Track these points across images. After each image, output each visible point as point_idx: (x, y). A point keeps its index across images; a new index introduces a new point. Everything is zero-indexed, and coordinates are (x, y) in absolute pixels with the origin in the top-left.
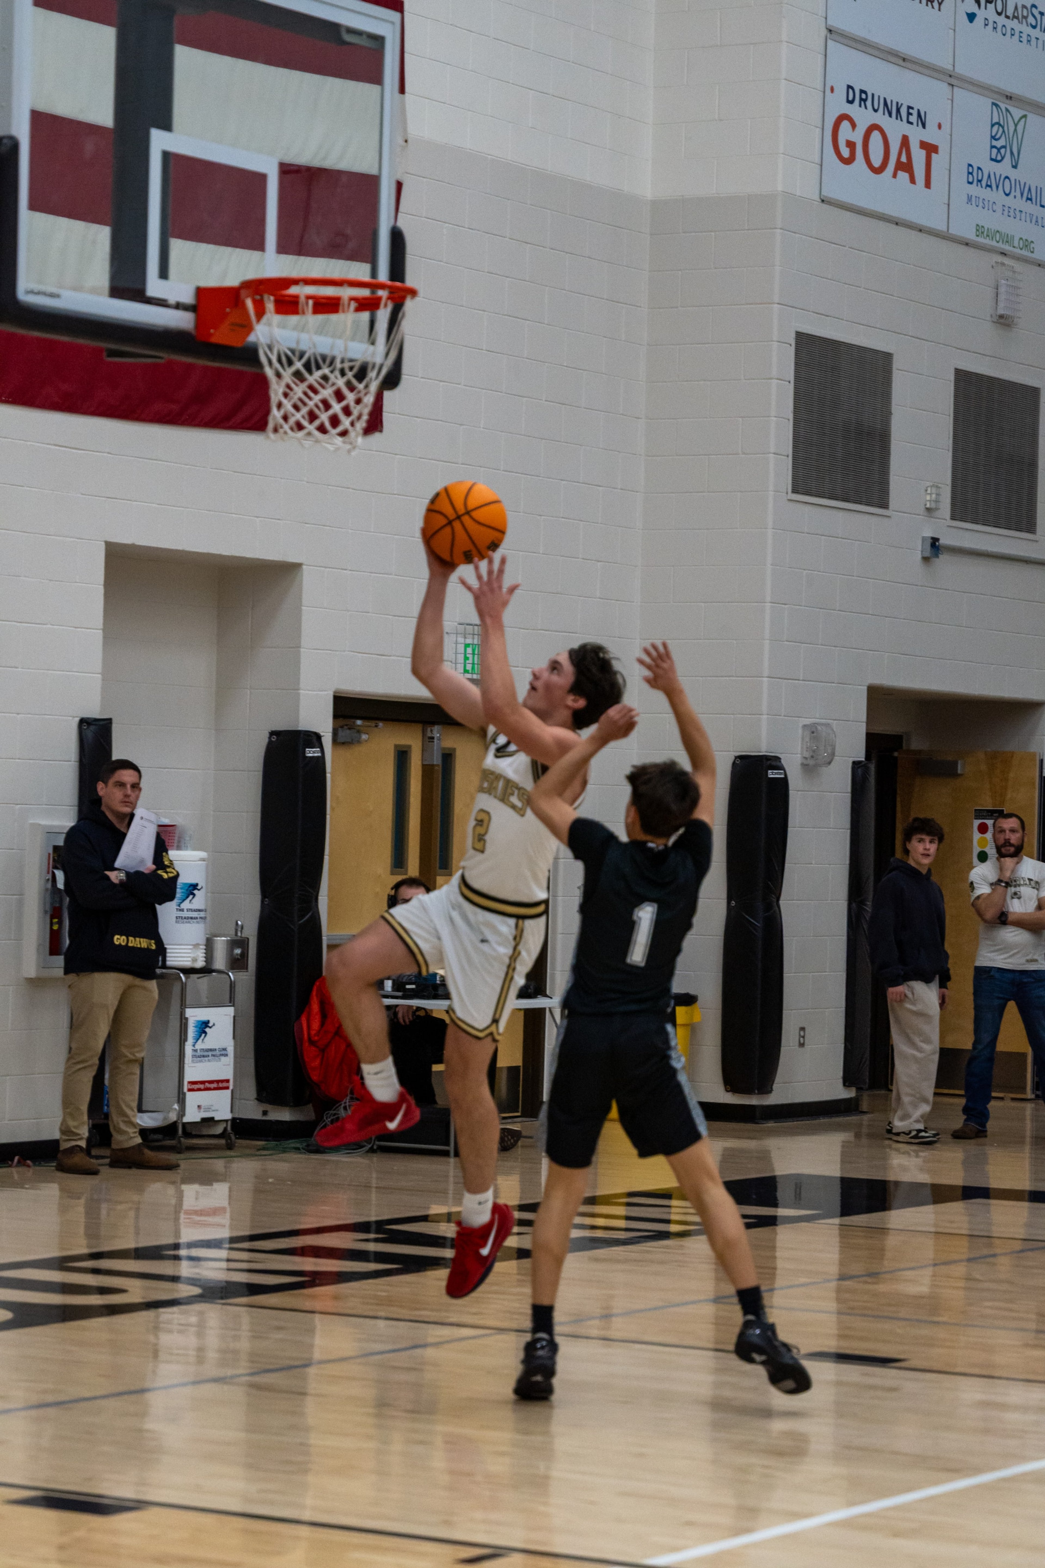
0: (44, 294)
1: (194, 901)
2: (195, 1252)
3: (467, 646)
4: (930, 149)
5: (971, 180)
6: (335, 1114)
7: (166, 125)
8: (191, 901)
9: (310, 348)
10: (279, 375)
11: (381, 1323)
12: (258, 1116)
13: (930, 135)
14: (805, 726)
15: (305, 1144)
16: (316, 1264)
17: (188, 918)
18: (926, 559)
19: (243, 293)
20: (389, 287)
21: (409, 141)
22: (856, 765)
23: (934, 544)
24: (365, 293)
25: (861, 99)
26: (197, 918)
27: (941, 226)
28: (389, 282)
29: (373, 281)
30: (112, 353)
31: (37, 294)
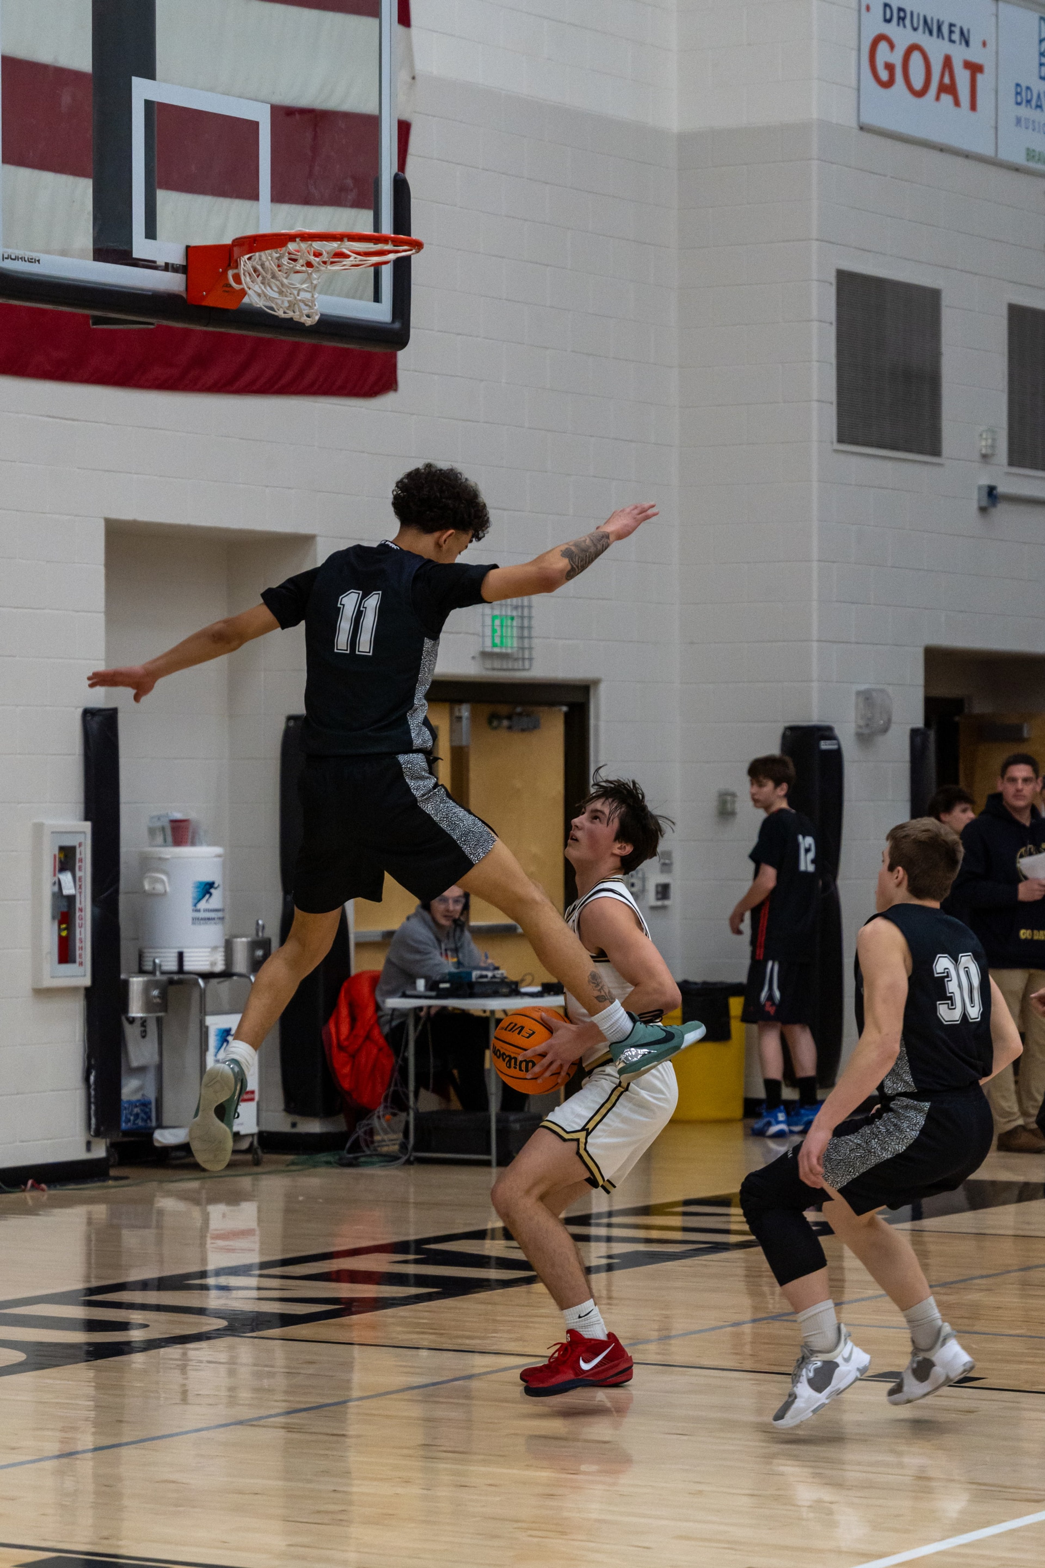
0: (23, 259)
1: (211, 900)
2: (223, 1280)
3: (493, 618)
4: (975, 69)
5: (1019, 100)
6: (368, 1125)
7: (150, 74)
8: (207, 900)
11: (424, 1353)
12: (285, 1128)
13: (974, 54)
14: (859, 693)
15: (337, 1157)
16: (351, 1290)
17: (204, 919)
18: (983, 510)
19: (237, 250)
20: (393, 241)
21: (417, 77)
22: (914, 732)
23: (991, 492)
25: (899, 18)
26: (214, 919)
27: (987, 150)
28: (392, 235)
29: (376, 234)
30: (98, 320)
31: (14, 259)
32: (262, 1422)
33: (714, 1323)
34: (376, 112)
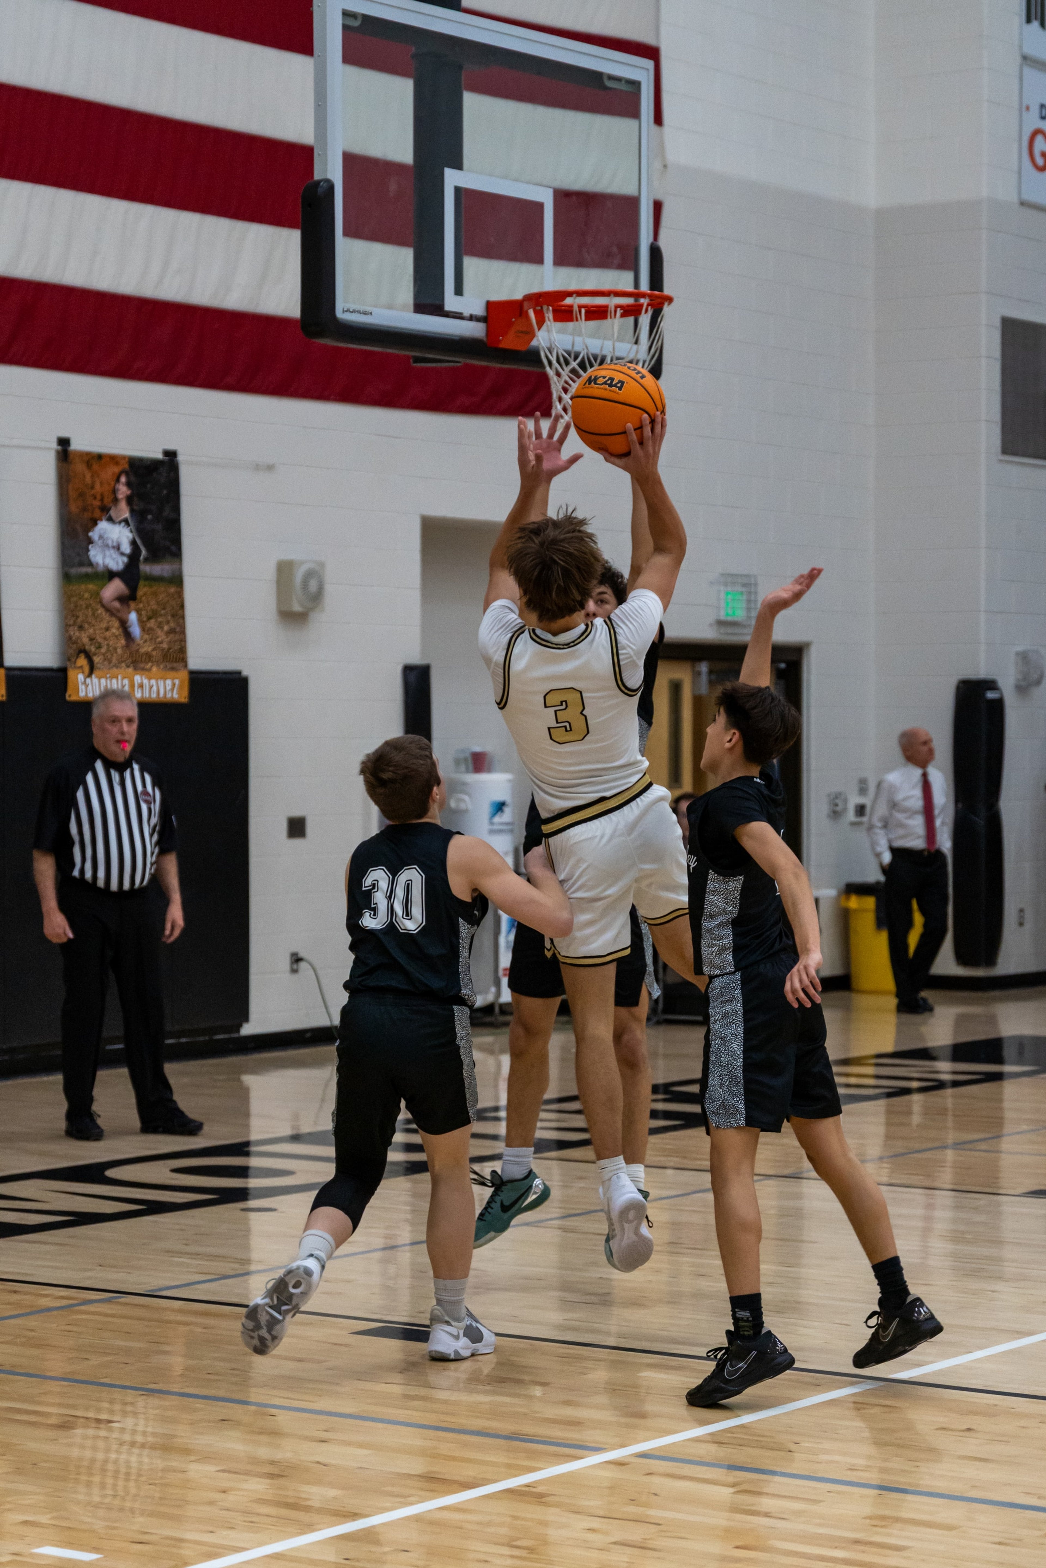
0: (359, 312)
1: (503, 816)
3: (727, 593)
7: (458, 166)
8: (500, 816)
9: (584, 349)
10: (558, 374)
11: (670, 1172)
14: (1017, 654)
17: (498, 830)
19: (526, 304)
20: (650, 296)
21: (668, 166)
24: (629, 301)
26: (505, 830)
28: (649, 292)
29: (636, 291)
30: (417, 360)
31: (352, 312)
32: (542, 1224)
33: (901, 1150)
34: (635, 193)
